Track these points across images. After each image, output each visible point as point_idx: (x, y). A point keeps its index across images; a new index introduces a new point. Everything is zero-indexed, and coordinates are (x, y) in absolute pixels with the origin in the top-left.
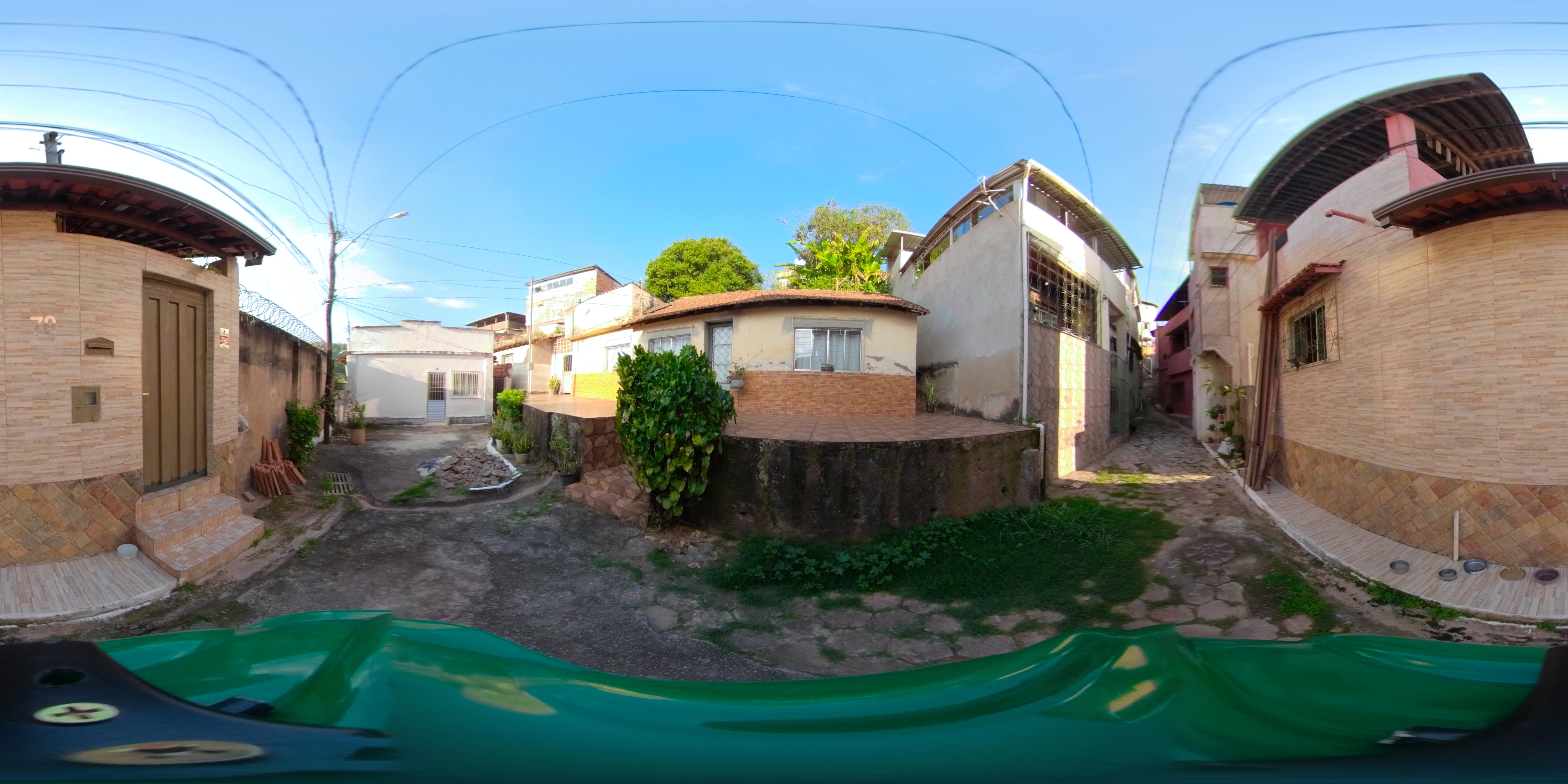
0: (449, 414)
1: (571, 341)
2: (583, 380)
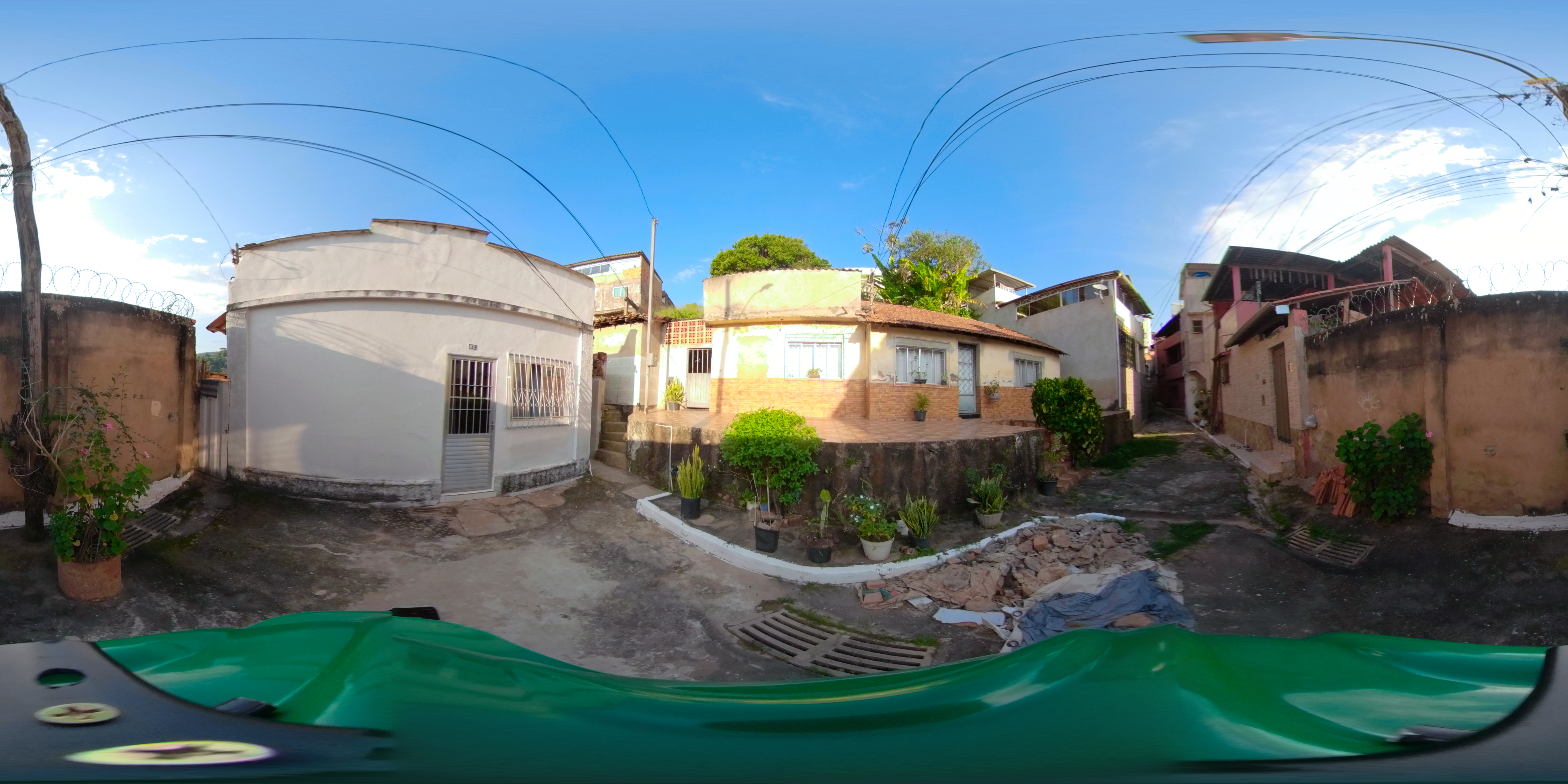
0: (501, 470)
1: (710, 326)
2: (741, 388)
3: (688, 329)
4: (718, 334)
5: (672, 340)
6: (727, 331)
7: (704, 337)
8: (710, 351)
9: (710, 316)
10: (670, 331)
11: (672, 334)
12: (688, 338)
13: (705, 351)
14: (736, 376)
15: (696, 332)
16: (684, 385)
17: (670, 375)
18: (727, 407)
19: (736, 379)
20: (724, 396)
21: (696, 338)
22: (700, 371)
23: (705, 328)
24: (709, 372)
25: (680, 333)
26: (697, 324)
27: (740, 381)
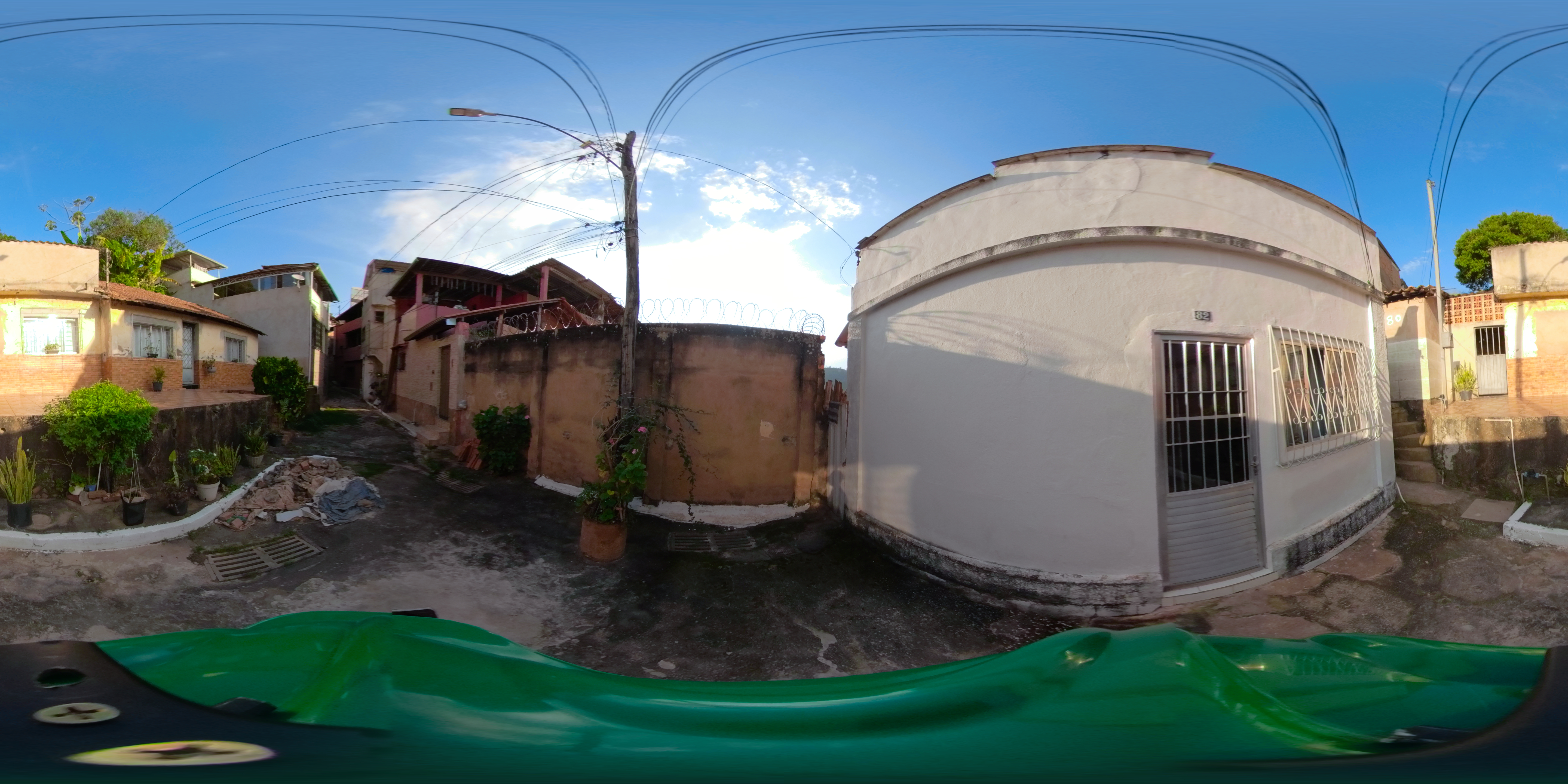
1: (1499, 300)
2: (1543, 368)
3: (1473, 305)
4: (1511, 309)
5: (1453, 318)
6: (1521, 305)
7: (1494, 313)
8: (1502, 328)
9: (1502, 288)
10: (1449, 308)
11: (1453, 312)
12: (1473, 316)
13: (1495, 330)
14: (1535, 355)
15: (1483, 308)
16: (1474, 368)
17: (1455, 360)
18: (1529, 390)
19: (1536, 358)
20: (1524, 378)
21: (1483, 315)
22: (1491, 353)
23: (1493, 303)
24: (1503, 351)
25: (1463, 310)
26: (1483, 299)
27: (1542, 360)
